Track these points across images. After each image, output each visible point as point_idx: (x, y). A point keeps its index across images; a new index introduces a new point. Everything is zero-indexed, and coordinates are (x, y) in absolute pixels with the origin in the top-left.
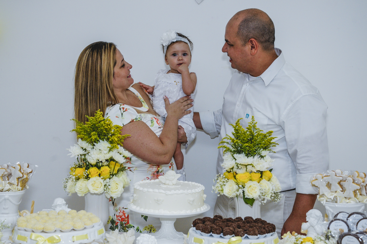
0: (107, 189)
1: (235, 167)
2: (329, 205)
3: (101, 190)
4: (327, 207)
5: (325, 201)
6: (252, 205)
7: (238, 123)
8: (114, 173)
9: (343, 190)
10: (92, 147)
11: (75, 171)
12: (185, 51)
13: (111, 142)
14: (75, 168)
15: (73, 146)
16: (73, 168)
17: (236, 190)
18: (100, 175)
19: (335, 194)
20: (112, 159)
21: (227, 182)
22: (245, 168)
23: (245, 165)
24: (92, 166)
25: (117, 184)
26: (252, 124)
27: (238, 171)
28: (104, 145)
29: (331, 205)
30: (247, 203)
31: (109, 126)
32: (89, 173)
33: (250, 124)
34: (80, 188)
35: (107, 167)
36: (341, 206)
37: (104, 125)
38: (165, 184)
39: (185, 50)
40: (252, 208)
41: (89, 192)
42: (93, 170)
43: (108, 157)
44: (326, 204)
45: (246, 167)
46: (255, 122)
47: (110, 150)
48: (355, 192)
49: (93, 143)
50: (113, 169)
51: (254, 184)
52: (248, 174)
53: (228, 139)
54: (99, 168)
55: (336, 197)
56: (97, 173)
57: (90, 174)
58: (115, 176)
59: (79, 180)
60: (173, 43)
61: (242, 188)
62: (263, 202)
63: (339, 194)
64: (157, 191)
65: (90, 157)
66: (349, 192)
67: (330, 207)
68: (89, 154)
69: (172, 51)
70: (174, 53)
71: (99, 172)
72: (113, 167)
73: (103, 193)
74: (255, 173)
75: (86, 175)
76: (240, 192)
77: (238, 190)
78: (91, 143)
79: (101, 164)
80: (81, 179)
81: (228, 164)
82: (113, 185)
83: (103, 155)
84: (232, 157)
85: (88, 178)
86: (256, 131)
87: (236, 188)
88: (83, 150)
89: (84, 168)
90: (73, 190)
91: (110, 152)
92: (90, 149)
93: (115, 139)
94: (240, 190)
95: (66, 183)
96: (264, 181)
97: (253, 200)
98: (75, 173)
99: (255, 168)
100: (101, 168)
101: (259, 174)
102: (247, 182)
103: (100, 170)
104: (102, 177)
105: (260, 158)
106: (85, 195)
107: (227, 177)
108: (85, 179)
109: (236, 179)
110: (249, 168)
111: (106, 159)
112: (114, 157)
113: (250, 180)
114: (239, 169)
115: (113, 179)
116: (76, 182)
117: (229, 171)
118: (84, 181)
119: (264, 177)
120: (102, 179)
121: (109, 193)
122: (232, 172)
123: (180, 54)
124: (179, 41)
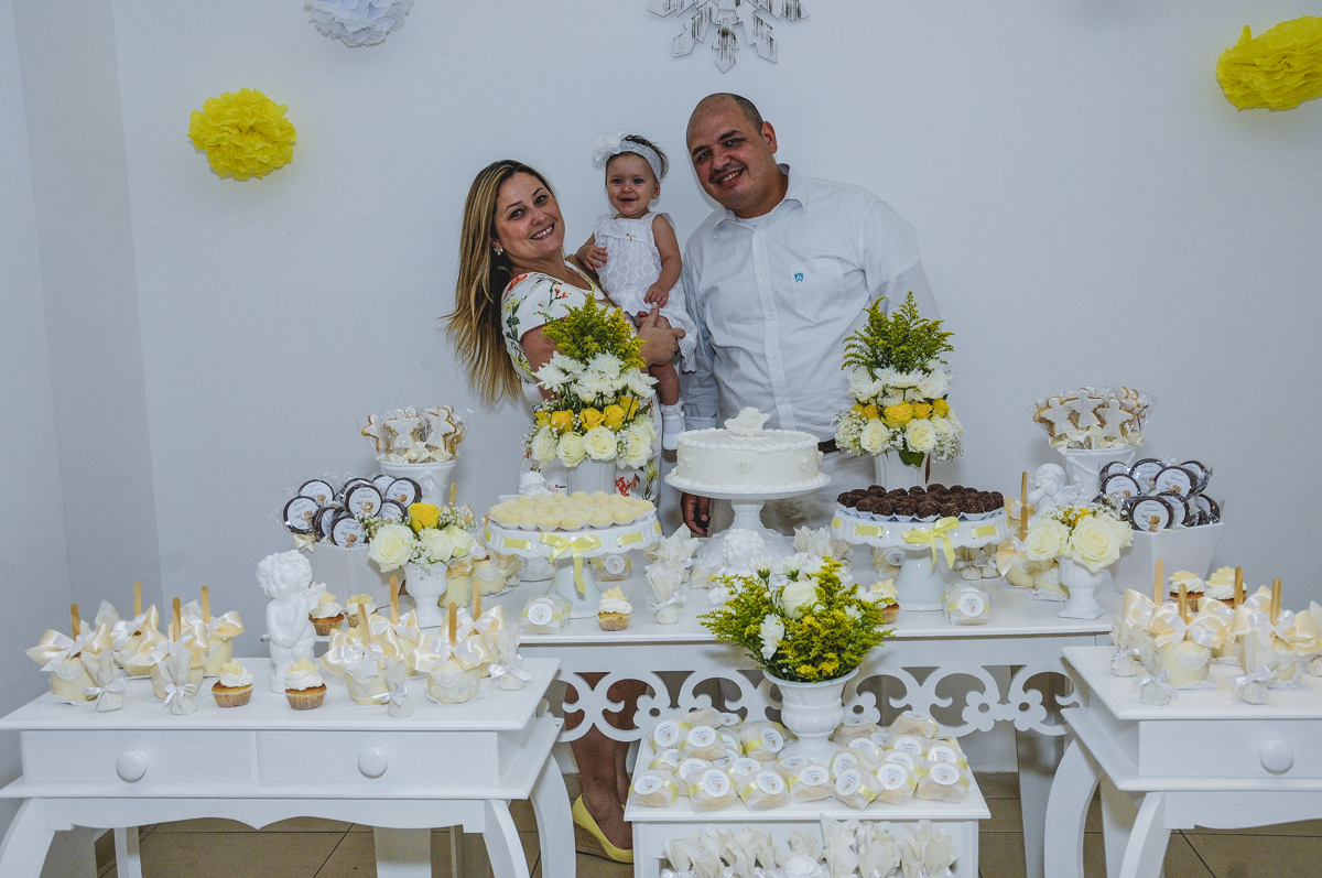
0: (624, 450)
1: (881, 394)
2: (1076, 454)
3: (610, 452)
4: (1070, 459)
5: (1066, 446)
6: (918, 463)
9: (1103, 423)
10: (584, 366)
11: (552, 417)
12: (637, 175)
13: (624, 356)
14: (552, 412)
16: (547, 410)
17: (886, 438)
18: (603, 424)
19: (1087, 433)
20: (624, 390)
21: (865, 424)
22: (902, 396)
23: (902, 389)
24: (585, 406)
25: (637, 439)
26: (908, 307)
28: (607, 363)
29: (1079, 454)
30: (907, 462)
31: (616, 323)
32: (583, 420)
34: (567, 451)
35: (616, 407)
36: (1097, 452)
37: (604, 322)
38: (738, 434)
39: (639, 173)
40: (918, 470)
41: (587, 456)
42: (590, 413)
43: (619, 385)
44: (1068, 453)
45: (904, 392)
47: (623, 371)
48: (1122, 426)
49: (584, 357)
50: (627, 410)
51: (923, 424)
52: (909, 408)
54: (601, 409)
55: (1088, 438)
56: (598, 420)
57: (586, 422)
58: (631, 423)
59: (564, 434)
60: (614, 157)
61: (901, 432)
62: (939, 458)
63: (1096, 432)
65: (582, 388)
66: (1112, 427)
67: (1077, 458)
68: (579, 382)
71: (603, 418)
72: (627, 405)
73: (615, 460)
74: (920, 402)
75: (578, 424)
76: (899, 442)
77: (894, 438)
78: (582, 359)
79: (606, 400)
80: (567, 433)
81: (866, 387)
82: (632, 442)
83: (609, 382)
84: (868, 375)
85: (581, 430)
86: (914, 321)
87: (887, 434)
88: (566, 373)
89: (569, 410)
90: (551, 456)
91: (623, 374)
92: (580, 372)
93: (634, 349)
94: (899, 438)
95: (530, 442)
96: (936, 418)
97: (922, 454)
98: (554, 422)
99: (921, 394)
100: (606, 408)
101: (928, 405)
102: (908, 421)
103: (603, 411)
104: (610, 427)
105: (927, 374)
106: (580, 464)
107: (865, 415)
108: (575, 433)
109: (885, 417)
110: (910, 394)
111: (615, 390)
112: (631, 387)
113: (914, 417)
114: (889, 398)
115: (630, 429)
116: (559, 438)
117: (866, 402)
118: (575, 435)
119: (935, 411)
120: (611, 430)
121: (626, 457)
122: (874, 404)
124: (627, 152)
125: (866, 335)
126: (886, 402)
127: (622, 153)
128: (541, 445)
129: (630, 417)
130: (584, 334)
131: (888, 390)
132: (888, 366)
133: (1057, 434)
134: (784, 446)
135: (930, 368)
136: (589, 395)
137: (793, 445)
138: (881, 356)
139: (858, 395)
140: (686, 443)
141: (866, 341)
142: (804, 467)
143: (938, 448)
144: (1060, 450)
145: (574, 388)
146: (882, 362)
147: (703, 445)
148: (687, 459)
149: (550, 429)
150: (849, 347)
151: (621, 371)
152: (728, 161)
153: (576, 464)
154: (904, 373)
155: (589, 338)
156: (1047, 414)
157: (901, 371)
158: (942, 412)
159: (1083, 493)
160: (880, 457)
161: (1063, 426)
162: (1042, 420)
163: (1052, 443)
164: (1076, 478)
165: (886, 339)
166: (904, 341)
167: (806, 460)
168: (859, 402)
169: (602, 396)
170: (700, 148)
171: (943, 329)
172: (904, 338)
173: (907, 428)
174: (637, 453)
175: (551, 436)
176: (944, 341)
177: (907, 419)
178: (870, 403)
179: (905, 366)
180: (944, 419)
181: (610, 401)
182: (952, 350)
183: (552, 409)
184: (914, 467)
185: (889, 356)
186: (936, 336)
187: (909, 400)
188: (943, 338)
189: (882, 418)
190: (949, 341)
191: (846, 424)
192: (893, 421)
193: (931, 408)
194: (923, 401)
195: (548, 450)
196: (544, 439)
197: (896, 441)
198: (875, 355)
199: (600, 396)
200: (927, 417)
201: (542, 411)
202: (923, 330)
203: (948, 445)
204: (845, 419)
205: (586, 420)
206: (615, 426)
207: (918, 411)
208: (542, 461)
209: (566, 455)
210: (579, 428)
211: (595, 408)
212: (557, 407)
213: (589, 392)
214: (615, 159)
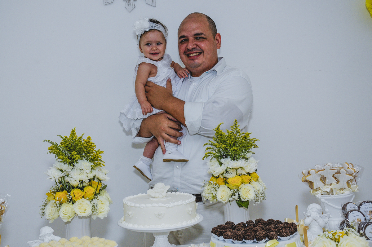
0: (95, 210)
1: (225, 172)
2: (326, 198)
3: (88, 212)
4: (323, 200)
5: (320, 194)
6: (247, 206)
8: (97, 192)
9: (338, 181)
10: (72, 167)
11: (55, 195)
16: (52, 192)
17: (230, 195)
18: (83, 197)
19: (331, 187)
20: (94, 178)
21: (218, 188)
22: (236, 172)
23: (236, 169)
24: (73, 188)
25: (102, 203)
26: (235, 128)
27: (228, 175)
29: (328, 198)
30: (240, 206)
31: (88, 144)
32: (73, 196)
34: (65, 213)
35: (90, 187)
36: (338, 197)
37: (82, 144)
38: (154, 197)
40: (246, 210)
41: (76, 215)
42: (76, 192)
43: (91, 176)
44: (322, 197)
45: (237, 170)
46: (237, 125)
48: (348, 183)
50: (96, 188)
51: (247, 186)
52: (240, 178)
53: (210, 144)
54: (82, 189)
56: (81, 195)
57: (75, 197)
58: (98, 195)
60: (146, 32)
61: (237, 191)
62: (257, 203)
63: (335, 186)
65: (71, 179)
66: (343, 183)
67: (326, 200)
68: (69, 176)
70: (148, 43)
71: (83, 194)
72: (95, 186)
73: (91, 216)
74: (244, 175)
75: (70, 199)
77: (233, 194)
79: (84, 184)
80: (64, 203)
81: (218, 170)
82: (100, 205)
83: (86, 175)
84: (217, 162)
85: (72, 201)
86: (238, 134)
88: (62, 171)
89: (65, 191)
90: (56, 216)
92: (70, 171)
93: (98, 157)
94: (236, 194)
95: (43, 209)
96: (253, 182)
97: (249, 202)
98: (57, 198)
99: (245, 171)
100: (84, 188)
101: (249, 176)
102: (240, 185)
103: (83, 191)
104: (87, 199)
105: (247, 160)
106: (72, 220)
107: (217, 183)
108: (69, 203)
109: (228, 183)
110: (239, 171)
111: (89, 178)
112: (97, 176)
113: (242, 183)
114: (229, 174)
115: (98, 199)
116: (60, 207)
117: (218, 177)
118: (69, 205)
119: (252, 179)
120: (88, 200)
121: (96, 214)
122: (222, 177)
123: (154, 44)
124: (153, 29)
126: (227, 175)
127: (150, 30)
128: (50, 210)
130: (71, 151)
131: (228, 170)
132: (226, 157)
133: (315, 188)
135: (247, 157)
136: (75, 182)
137: (184, 202)
138: (223, 153)
139: (214, 173)
140: (129, 204)
141: (215, 146)
142: (190, 213)
143: (256, 198)
144: (317, 196)
145: (67, 179)
146: (223, 155)
147: (138, 205)
148: (130, 213)
149: (55, 202)
150: (207, 148)
151: (92, 169)
152: (195, 46)
153: (70, 220)
154: (236, 161)
155: (74, 153)
156: (309, 178)
157: (234, 159)
158: (255, 179)
159: (331, 217)
160: (227, 205)
161: (317, 183)
162: (307, 181)
163: (313, 192)
164: (327, 210)
165: (225, 144)
166: (234, 145)
167: (190, 209)
168: (213, 176)
170: (183, 37)
171: (251, 137)
172: (234, 143)
173: (240, 189)
174: (102, 211)
175: (55, 205)
176: (254, 143)
177: (239, 184)
178: (220, 177)
179: (235, 157)
180: (257, 183)
181: (86, 185)
182: (257, 147)
183: (56, 191)
184: (244, 209)
185: (227, 152)
186: (249, 141)
187: (239, 174)
188: (253, 141)
189: (227, 184)
190: (256, 143)
191: (209, 188)
192: (233, 186)
193: (250, 177)
194: (246, 174)
195: (54, 213)
196: (52, 207)
197: (234, 196)
198: (220, 152)
199: (81, 182)
200: (249, 183)
201: (49, 192)
202: (243, 138)
203: (260, 196)
204: (208, 185)
205: (74, 195)
206: (90, 198)
207: (244, 180)
208: (51, 219)
209: (64, 215)
210: (71, 200)
211: (79, 189)
212: (58, 190)
213: (75, 180)
214: (147, 34)
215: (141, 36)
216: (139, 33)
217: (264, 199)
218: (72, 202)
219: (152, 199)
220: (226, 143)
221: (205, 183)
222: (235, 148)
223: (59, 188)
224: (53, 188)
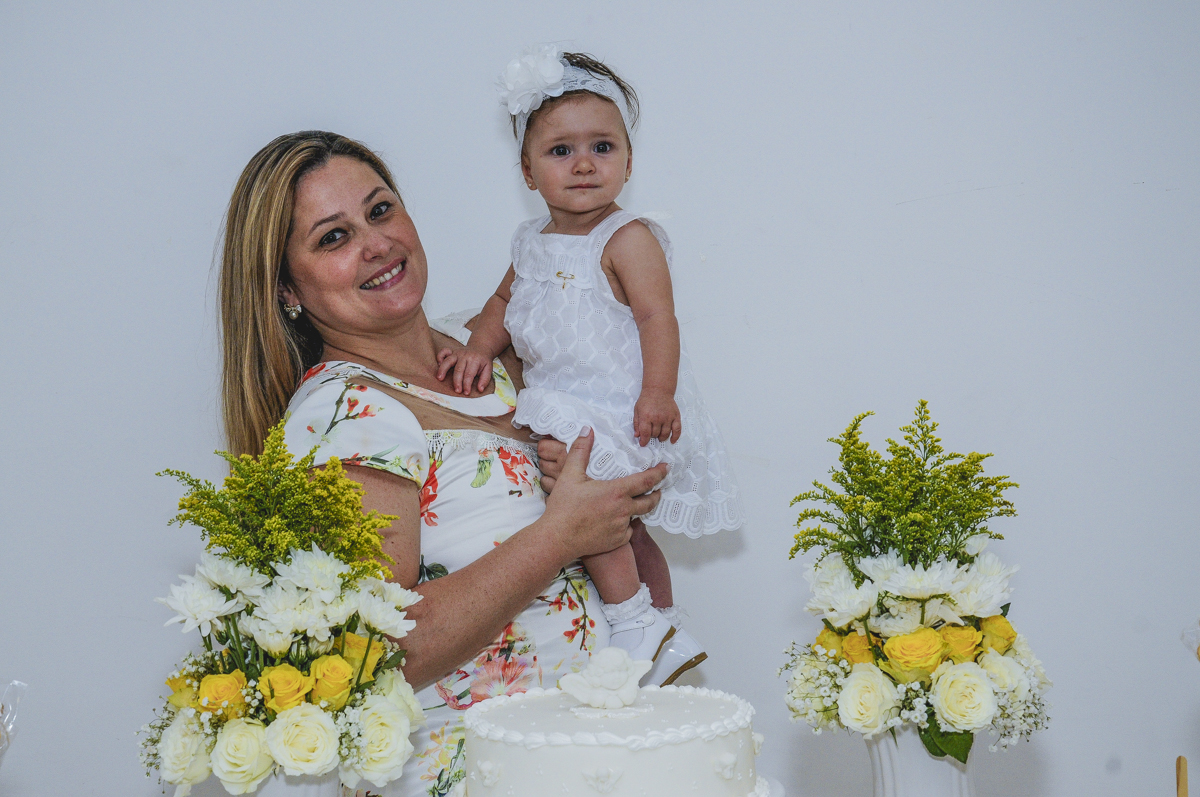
0: (354, 750)
1: (875, 611)
3: (325, 757)
6: (962, 755)
7: (855, 432)
8: (363, 680)
10: (267, 579)
11: (199, 688)
12: (603, 135)
13: (348, 554)
14: (199, 677)
15: (180, 583)
16: (189, 675)
17: (892, 705)
18: (308, 698)
20: (353, 623)
21: (847, 674)
22: (919, 614)
23: (918, 600)
24: (270, 660)
25: (382, 724)
26: (919, 432)
27: (886, 626)
28: (315, 568)
30: (938, 752)
31: (331, 487)
32: (267, 692)
33: (910, 435)
34: (234, 761)
35: (336, 660)
37: (307, 486)
38: (588, 706)
39: (606, 131)
40: (963, 771)
41: (276, 769)
42: (281, 677)
43: (340, 616)
45: (923, 607)
46: (929, 424)
47: (346, 584)
49: (266, 561)
50: (358, 664)
51: (964, 672)
52: (934, 639)
53: (818, 497)
54: (304, 666)
56: (299, 690)
57: (272, 696)
58: (367, 691)
59: (226, 725)
60: (550, 103)
61: (922, 691)
62: (1004, 741)
64: (562, 738)
65: (262, 625)
68: (256, 612)
69: (548, 135)
70: (559, 143)
71: (308, 684)
72: (356, 654)
73: (336, 770)
74: (954, 625)
75: (255, 703)
76: (919, 715)
77: (907, 704)
78: (262, 565)
79: (314, 647)
80: (233, 722)
81: (849, 602)
82: (371, 732)
84: (846, 571)
85: (263, 713)
86: (933, 459)
87: (893, 695)
88: (228, 594)
89: (238, 673)
90: (200, 774)
91: (348, 592)
92: (258, 591)
93: (368, 541)
94: (919, 703)
95: (155, 742)
96: (991, 656)
97: (967, 737)
98: (204, 702)
99: (956, 608)
100: (314, 664)
101: (972, 630)
102: (934, 668)
103: (309, 671)
104: (324, 704)
105: (966, 566)
106: (260, 787)
107: (844, 656)
108: (249, 720)
109: (885, 658)
110: (934, 610)
111: (332, 624)
112: (365, 616)
113: (946, 658)
114: (891, 619)
115: (365, 705)
116: (216, 733)
117: (845, 628)
118: (250, 726)
119: (987, 642)
120: (325, 709)
121: (358, 766)
122: (861, 632)
123: (583, 149)
124: (577, 92)
125: (840, 491)
126: (882, 625)
127: (568, 95)
128: (179, 749)
129: (366, 677)
130: (265, 513)
131: (888, 603)
132: (884, 550)
134: (685, 731)
135: (970, 551)
136: (278, 638)
138: (869, 532)
139: (829, 616)
140: (483, 731)
141: (840, 503)
143: (1001, 722)
145: (247, 625)
147: (517, 737)
148: (486, 766)
149: (197, 716)
150: (805, 516)
151: (344, 586)
153: (252, 788)
154: (920, 566)
155: (273, 522)
157: (913, 562)
158: (1002, 644)
160: (882, 744)
165: (877, 499)
166: (914, 503)
167: (729, 758)
168: (828, 624)
169: (306, 639)
171: (988, 470)
172: (915, 495)
173: (934, 682)
174: (381, 754)
175: (197, 729)
176: (995, 495)
177: (931, 662)
178: (854, 631)
179: (919, 551)
180: (1007, 659)
181: (322, 649)
182: (1012, 512)
183: (202, 670)
184: (954, 764)
185: (885, 532)
186: (977, 487)
187: (933, 621)
188: (992, 488)
189: (880, 661)
190: (1006, 495)
191: (806, 675)
192: (904, 668)
193: (978, 636)
194: (962, 623)
195: (193, 759)
196: (184, 736)
197: (912, 709)
198: (856, 529)
199: (302, 639)
200: (972, 657)
201: (177, 675)
202: (950, 476)
203: (1021, 714)
204: (803, 663)
205: (272, 691)
206: (334, 702)
207: (952, 645)
208: (180, 783)
209: (231, 769)
210: (258, 709)
211: (292, 664)
212: (212, 666)
213: (278, 632)
214: (553, 108)
215: (532, 120)
216: (523, 106)
217: (1040, 726)
218: (263, 716)
219: (577, 712)
220: (883, 495)
221: (794, 652)
222: (919, 517)
223: (217, 658)
224: (191, 660)
